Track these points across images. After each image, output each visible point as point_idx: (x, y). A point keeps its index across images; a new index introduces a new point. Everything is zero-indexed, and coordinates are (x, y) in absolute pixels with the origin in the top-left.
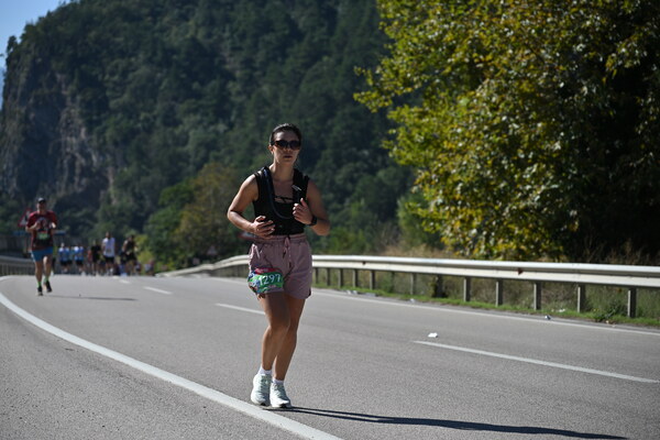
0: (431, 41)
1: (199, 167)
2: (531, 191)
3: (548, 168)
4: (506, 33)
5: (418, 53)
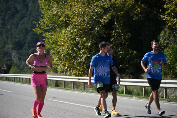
0: (54, 14)
2: (82, 57)
3: (87, 50)
4: (75, 12)
5: (50, 18)
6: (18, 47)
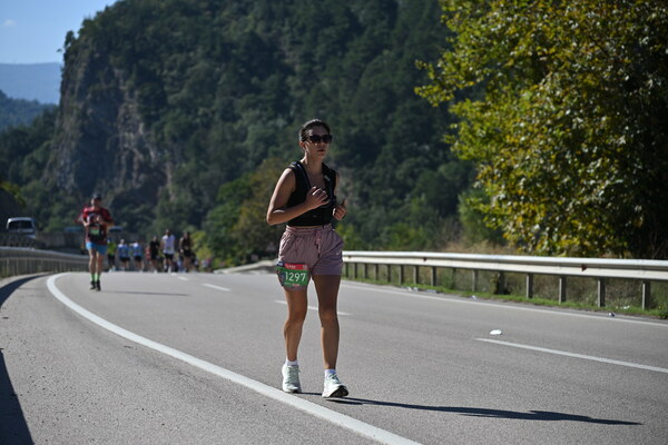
0: (494, 33)
1: (258, 162)
2: (595, 186)
3: (612, 163)
4: (570, 25)
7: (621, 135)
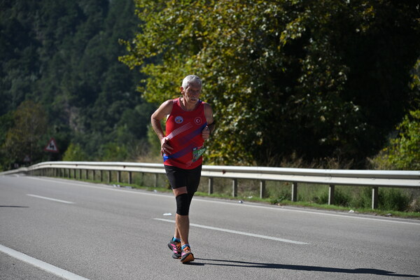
0: (168, 22)
1: (18, 104)
2: (232, 120)
3: (243, 105)
5: (160, 30)
6: (83, 100)
7: (248, 87)
